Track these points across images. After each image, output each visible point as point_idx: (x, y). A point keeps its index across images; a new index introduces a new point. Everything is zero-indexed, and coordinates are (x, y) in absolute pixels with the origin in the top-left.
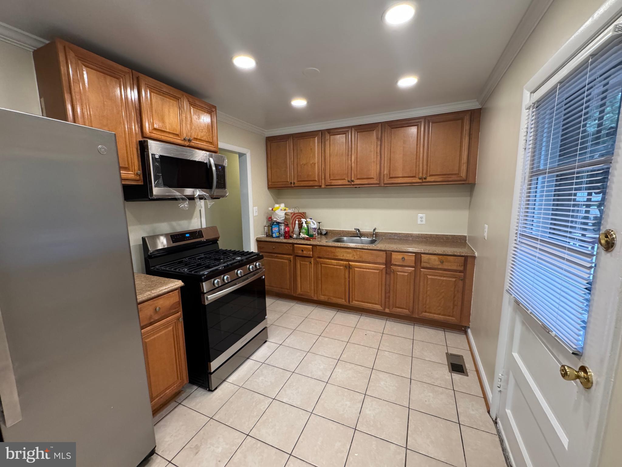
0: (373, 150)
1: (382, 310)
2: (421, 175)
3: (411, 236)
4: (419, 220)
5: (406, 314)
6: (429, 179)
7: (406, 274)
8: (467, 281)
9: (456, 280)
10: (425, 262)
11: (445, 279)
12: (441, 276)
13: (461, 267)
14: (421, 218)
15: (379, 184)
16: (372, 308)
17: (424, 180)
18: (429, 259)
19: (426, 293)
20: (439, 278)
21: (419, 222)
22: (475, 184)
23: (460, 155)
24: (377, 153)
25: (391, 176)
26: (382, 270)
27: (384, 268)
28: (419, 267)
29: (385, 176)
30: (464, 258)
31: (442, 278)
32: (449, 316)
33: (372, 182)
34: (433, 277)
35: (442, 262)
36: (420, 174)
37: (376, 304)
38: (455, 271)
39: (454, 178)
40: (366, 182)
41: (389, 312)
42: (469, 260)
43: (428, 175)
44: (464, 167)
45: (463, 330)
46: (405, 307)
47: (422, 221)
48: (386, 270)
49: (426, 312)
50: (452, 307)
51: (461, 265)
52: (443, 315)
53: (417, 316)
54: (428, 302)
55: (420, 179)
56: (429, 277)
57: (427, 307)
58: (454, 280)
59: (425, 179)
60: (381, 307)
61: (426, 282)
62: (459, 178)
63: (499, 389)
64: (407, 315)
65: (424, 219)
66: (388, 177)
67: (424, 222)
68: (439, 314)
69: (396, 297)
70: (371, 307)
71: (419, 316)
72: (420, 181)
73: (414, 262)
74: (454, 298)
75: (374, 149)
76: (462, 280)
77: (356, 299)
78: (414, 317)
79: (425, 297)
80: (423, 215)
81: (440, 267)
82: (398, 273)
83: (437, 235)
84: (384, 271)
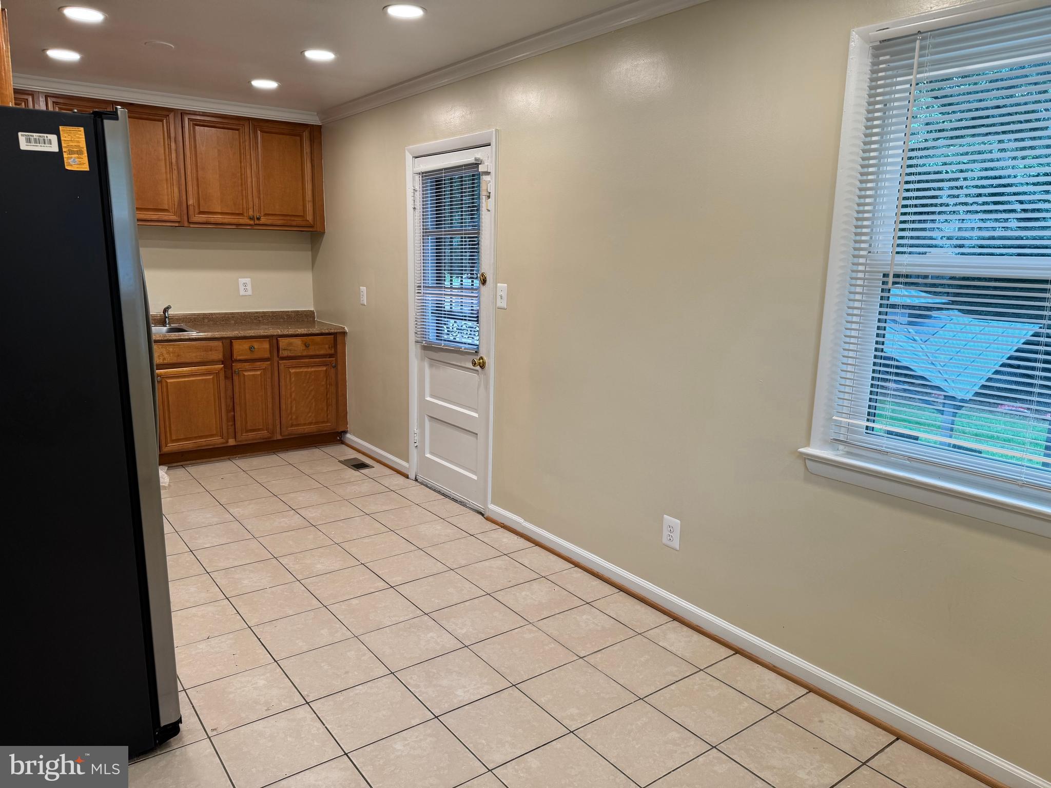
0: (163, 158)
1: (223, 443)
2: (251, 213)
3: (233, 317)
4: (242, 288)
5: (263, 439)
6: (263, 220)
7: (259, 373)
8: (339, 367)
9: (326, 370)
10: (285, 350)
11: (313, 369)
12: (308, 367)
13: (331, 350)
14: (245, 284)
15: (179, 222)
16: (207, 445)
17: (257, 222)
18: (290, 344)
19: (291, 396)
20: (306, 370)
21: (242, 292)
22: (324, 233)
23: (303, 189)
24: (171, 163)
25: (201, 210)
26: (217, 374)
27: (221, 369)
28: (276, 358)
29: (191, 208)
30: (333, 336)
31: (309, 370)
32: (323, 422)
33: (166, 218)
34: (298, 370)
35: (307, 346)
36: (250, 210)
37: (212, 436)
38: (324, 356)
39: (298, 221)
40: (154, 217)
41: (236, 444)
42: (339, 338)
43: (262, 214)
44: (309, 207)
45: (339, 440)
46: (261, 427)
47: (246, 290)
48: (225, 371)
49: (292, 426)
50: (325, 409)
51: (330, 346)
52: (316, 423)
53: (279, 437)
54: (294, 409)
55: (251, 219)
56: (292, 371)
57: (294, 417)
58: (325, 369)
59: (258, 219)
60: (223, 438)
61: (288, 379)
62: (304, 223)
63: (416, 445)
64: (265, 440)
65: (249, 287)
66: (197, 211)
67: (250, 292)
68: (310, 424)
69: (246, 415)
70: (204, 443)
71: (283, 436)
72: (252, 222)
73: (268, 353)
74: (327, 395)
75: (165, 156)
76: (333, 367)
77: (174, 438)
78: (276, 439)
79: (289, 402)
80: (248, 280)
81: (305, 354)
82: (246, 374)
83: (272, 312)
84: (222, 375)
